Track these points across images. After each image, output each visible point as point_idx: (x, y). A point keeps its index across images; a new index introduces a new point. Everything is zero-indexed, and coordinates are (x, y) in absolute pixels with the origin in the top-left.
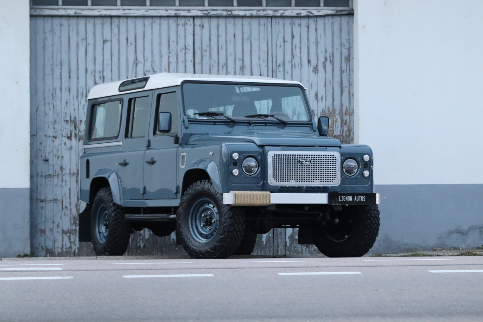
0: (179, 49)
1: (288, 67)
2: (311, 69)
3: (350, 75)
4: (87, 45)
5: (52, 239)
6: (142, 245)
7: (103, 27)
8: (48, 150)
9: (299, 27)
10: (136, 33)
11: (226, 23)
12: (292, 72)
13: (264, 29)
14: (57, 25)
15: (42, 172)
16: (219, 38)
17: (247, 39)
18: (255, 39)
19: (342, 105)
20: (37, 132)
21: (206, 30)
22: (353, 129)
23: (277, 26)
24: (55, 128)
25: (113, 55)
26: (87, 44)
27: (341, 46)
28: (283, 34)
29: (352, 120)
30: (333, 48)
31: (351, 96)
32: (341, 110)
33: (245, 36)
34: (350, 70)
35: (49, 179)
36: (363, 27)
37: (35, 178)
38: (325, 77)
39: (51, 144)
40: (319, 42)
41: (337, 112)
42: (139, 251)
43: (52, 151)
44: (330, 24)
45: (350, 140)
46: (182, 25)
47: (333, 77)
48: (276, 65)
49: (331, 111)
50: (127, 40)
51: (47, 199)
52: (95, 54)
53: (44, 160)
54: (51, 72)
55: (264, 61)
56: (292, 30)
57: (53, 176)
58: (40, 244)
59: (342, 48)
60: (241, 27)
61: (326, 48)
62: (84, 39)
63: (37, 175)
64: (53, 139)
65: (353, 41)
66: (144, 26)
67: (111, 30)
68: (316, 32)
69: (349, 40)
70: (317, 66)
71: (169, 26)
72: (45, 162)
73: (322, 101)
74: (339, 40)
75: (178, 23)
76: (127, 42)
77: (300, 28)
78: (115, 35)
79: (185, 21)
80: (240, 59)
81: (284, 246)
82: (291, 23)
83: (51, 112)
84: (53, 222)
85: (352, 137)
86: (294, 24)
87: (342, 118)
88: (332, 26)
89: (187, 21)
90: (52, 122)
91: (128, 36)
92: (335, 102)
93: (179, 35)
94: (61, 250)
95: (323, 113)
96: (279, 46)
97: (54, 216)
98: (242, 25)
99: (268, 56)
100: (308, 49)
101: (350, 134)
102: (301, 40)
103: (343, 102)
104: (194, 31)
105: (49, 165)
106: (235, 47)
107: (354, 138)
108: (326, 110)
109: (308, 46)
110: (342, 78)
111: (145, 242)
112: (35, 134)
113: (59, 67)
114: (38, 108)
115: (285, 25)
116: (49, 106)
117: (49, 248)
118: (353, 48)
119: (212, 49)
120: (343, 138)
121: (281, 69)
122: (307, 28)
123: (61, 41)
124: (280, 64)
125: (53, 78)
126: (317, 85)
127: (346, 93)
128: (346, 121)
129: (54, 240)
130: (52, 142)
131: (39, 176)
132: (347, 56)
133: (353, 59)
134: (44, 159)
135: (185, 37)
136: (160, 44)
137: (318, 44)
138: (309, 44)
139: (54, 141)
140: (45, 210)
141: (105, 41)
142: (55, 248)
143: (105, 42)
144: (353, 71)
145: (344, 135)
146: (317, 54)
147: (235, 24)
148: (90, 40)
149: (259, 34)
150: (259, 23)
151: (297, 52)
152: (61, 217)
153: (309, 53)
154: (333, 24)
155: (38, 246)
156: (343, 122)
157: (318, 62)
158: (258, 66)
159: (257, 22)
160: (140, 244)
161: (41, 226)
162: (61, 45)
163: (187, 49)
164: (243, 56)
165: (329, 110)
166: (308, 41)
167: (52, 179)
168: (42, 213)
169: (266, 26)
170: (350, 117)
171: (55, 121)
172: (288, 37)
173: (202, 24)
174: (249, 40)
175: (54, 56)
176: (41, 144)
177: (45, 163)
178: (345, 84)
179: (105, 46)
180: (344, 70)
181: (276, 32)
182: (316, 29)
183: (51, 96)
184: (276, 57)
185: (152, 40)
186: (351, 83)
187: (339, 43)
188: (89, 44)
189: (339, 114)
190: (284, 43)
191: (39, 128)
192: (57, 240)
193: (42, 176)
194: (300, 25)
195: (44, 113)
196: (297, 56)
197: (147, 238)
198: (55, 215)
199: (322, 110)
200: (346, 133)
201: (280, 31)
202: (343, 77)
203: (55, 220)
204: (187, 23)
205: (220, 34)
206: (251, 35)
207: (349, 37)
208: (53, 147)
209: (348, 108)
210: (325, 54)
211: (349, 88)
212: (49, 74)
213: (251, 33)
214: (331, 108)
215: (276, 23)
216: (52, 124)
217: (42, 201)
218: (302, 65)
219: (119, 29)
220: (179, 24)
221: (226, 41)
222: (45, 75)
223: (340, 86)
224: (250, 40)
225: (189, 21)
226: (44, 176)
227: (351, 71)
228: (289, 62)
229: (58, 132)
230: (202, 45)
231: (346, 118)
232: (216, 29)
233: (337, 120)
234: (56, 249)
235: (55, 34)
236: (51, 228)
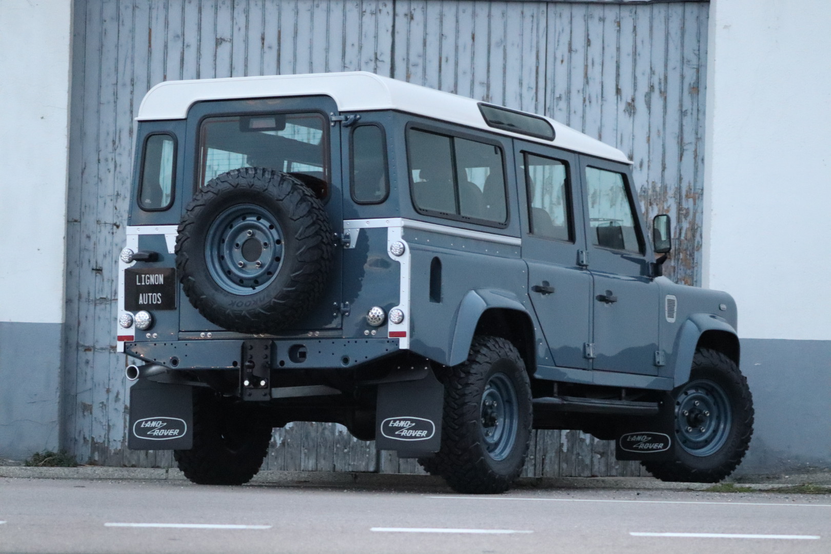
0: (364, 59)
1: (576, 101)
2: (622, 106)
3: (698, 119)
4: (185, 47)
5: (104, 423)
6: (279, 442)
7: (216, 13)
8: (102, 249)
9: (602, 23)
10: (279, 27)
11: (457, 12)
12: (584, 111)
13: (532, 26)
14: (126, 7)
15: (89, 293)
16: (443, 40)
17: (498, 45)
18: (513, 44)
19: (680, 179)
20: (82, 214)
21: (418, 24)
22: (701, 227)
23: (558, 21)
24: (117, 207)
25: (234, 68)
26: (183, 46)
27: (683, 62)
28: (569, 37)
29: (699, 210)
30: (666, 66)
31: (700, 162)
32: (679, 189)
33: (494, 40)
34: (698, 110)
35: (103, 306)
36: (726, 27)
37: (75, 305)
38: (649, 122)
39: (109, 238)
40: (639, 55)
41: (671, 193)
42: (272, 452)
43: (109, 252)
44: (663, 20)
45: (693, 248)
46: (372, 14)
47: (664, 124)
48: (554, 97)
49: (658, 189)
50: (263, 39)
51: (98, 347)
52: (199, 65)
53: (93, 269)
54: (112, 99)
55: (530, 88)
56: (588, 27)
57: (111, 300)
58: (80, 432)
59: (685, 67)
60: (486, 20)
61: (653, 66)
62: (178, 36)
63: (80, 297)
64: (112, 229)
65: (707, 53)
66: (297, 13)
67: (233, 18)
68: (634, 35)
69: (699, 50)
70: (633, 100)
71: (345, 15)
72: (96, 273)
73: (641, 170)
74: (679, 52)
75: (364, 10)
76: (263, 44)
77: (604, 25)
78: (239, 29)
79: (377, 6)
80: (481, 84)
81: (556, 452)
82: (585, 16)
83: (111, 176)
84: (108, 391)
85: (698, 242)
86: (591, 16)
87: (679, 204)
88: (665, 22)
89: (381, 7)
90: (112, 196)
91: (264, 33)
92: (667, 173)
93: (363, 33)
94: (122, 446)
95: (643, 194)
96: (561, 59)
97: (109, 380)
98: (489, 16)
99: (537, 78)
100: (618, 67)
101: (694, 236)
102: (603, 48)
103: (682, 172)
104: (394, 26)
105: (103, 280)
106: (473, 58)
107: (701, 245)
108: (649, 189)
109: (617, 62)
110: (681, 126)
111: (285, 436)
112: (77, 218)
113: (129, 88)
114: (85, 168)
115: (573, 19)
116: (107, 165)
117: (99, 441)
118: (706, 66)
119: (427, 61)
120: (680, 244)
121: (563, 104)
122: (616, 24)
123: (133, 38)
124: (560, 95)
125: (115, 111)
126: (633, 139)
127: (688, 157)
128: (688, 209)
129: (109, 426)
130: (111, 234)
131: (83, 300)
132: (694, 83)
133: (706, 88)
134: (95, 268)
135: (375, 37)
136: (327, 50)
137: (638, 57)
138: (619, 57)
139: (114, 234)
140: (92, 367)
141: (220, 40)
142: (109, 441)
143: (219, 42)
144: (704, 113)
145: (683, 238)
146: (635, 78)
147: (474, 15)
148: (191, 37)
149: (522, 35)
150: (522, 13)
151: (595, 72)
152: (123, 382)
153: (618, 75)
154: (668, 19)
155: (77, 437)
156: (681, 212)
157: (637, 93)
158: (518, 97)
159: (520, 12)
160: (275, 438)
161: (84, 398)
162: (133, 47)
163: (380, 61)
164: (488, 77)
165: (654, 187)
166: (617, 51)
167: (108, 306)
168: (86, 373)
169: (535, 20)
170: (695, 204)
171: (118, 195)
172: (579, 43)
173: (411, 12)
174: (502, 47)
175: (119, 68)
176: (88, 237)
177: (96, 276)
178: (689, 137)
179: (219, 50)
180: (686, 110)
181: (555, 31)
182: (635, 28)
183: (110, 144)
184: (554, 80)
185: (311, 41)
186: (699, 136)
187: (678, 57)
188: (188, 46)
189: (673, 196)
190: (571, 55)
191: (86, 207)
192: (114, 425)
193: (88, 301)
194: (602, 20)
195: (96, 179)
196: (594, 79)
197: (290, 428)
198: (111, 377)
199: (642, 188)
200: (686, 234)
201: (563, 30)
202: (684, 123)
203: (110, 387)
204: (380, 10)
205: (444, 32)
206: (505, 36)
207: (699, 46)
208: (111, 244)
209: (692, 184)
210: (651, 77)
211: (696, 145)
212: (109, 102)
213: (505, 32)
214: (659, 185)
215: (555, 14)
216: (112, 200)
217: (88, 349)
218: (604, 99)
219: (247, 17)
220: (365, 12)
221: (457, 48)
222: (100, 103)
223: (678, 142)
224: (504, 46)
225: (385, 5)
226: (92, 300)
227: (700, 112)
228: (579, 91)
229: (121, 216)
230: (408, 54)
231: (688, 204)
232: (438, 22)
233: (669, 207)
234: (111, 444)
235: (123, 25)
236: (102, 403)
